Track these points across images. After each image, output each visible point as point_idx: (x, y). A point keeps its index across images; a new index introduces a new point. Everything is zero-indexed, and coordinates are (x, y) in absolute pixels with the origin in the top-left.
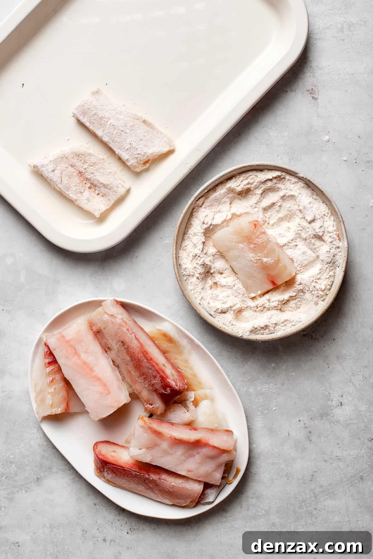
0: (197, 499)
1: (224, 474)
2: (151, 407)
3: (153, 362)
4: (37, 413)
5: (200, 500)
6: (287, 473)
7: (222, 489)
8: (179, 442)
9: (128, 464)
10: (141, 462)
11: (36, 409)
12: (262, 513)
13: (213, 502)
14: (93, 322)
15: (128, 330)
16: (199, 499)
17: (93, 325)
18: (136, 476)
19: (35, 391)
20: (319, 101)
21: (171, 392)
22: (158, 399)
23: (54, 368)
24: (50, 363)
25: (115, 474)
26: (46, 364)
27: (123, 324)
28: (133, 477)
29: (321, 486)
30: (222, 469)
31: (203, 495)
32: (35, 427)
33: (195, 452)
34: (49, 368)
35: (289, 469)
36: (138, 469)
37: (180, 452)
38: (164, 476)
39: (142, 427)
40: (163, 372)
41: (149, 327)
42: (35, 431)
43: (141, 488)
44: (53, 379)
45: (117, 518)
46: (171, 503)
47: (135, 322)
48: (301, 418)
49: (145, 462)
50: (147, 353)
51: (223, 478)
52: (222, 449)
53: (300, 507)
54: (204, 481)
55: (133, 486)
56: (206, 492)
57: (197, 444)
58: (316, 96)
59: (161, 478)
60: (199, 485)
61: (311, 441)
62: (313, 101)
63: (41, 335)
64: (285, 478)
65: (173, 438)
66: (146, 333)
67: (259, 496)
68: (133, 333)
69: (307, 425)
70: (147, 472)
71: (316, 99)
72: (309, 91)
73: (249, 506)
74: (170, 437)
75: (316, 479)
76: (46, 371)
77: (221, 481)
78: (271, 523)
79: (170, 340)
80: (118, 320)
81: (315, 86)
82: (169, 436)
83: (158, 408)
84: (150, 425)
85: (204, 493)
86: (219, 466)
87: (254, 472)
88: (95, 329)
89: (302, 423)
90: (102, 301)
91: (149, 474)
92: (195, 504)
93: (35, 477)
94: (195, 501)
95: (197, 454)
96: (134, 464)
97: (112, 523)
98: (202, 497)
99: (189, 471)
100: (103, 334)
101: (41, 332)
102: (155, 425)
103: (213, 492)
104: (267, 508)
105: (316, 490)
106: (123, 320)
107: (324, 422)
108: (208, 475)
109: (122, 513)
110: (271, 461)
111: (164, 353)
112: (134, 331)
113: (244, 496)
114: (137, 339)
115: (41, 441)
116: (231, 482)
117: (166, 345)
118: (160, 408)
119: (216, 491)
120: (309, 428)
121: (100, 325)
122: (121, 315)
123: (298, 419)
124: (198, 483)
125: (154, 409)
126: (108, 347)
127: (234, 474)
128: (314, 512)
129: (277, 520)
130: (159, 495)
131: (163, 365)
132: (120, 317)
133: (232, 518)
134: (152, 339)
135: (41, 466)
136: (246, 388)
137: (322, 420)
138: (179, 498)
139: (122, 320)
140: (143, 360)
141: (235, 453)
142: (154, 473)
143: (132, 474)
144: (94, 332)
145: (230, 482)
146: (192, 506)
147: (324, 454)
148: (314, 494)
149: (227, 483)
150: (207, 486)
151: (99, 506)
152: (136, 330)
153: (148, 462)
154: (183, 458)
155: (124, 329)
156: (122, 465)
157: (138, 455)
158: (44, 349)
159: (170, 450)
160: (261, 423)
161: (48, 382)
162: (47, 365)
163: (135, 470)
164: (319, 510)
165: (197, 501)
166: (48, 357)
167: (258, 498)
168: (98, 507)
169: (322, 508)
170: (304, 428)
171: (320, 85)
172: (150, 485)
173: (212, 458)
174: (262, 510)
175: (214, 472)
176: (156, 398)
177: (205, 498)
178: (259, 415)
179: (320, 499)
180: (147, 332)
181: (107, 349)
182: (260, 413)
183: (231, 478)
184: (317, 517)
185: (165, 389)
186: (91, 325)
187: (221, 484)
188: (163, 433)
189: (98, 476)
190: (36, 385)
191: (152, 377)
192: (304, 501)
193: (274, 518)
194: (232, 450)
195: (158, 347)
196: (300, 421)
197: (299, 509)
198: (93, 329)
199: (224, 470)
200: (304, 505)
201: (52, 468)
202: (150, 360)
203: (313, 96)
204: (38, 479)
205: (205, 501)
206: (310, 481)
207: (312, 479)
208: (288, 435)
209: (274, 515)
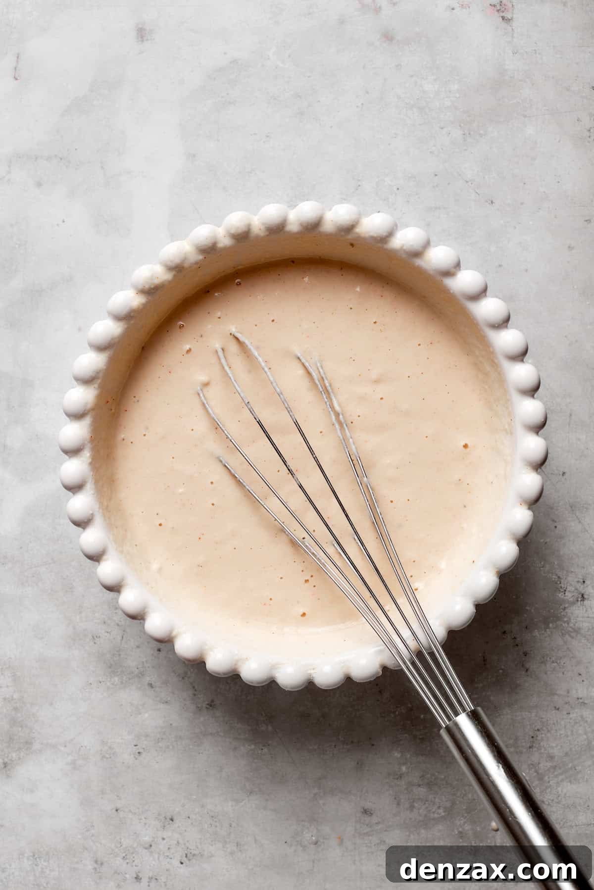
20: (515, 24)
29: (551, 757)
45: (160, 834)
48: (507, 627)
58: (508, 15)
61: (527, 670)
62: (504, 25)
67: (431, 781)
69: (518, 641)
71: (509, 20)
72: (494, 5)
75: (540, 744)
78: (457, 832)
89: (509, 637)
97: (151, 846)
104: (448, 804)
105: (541, 765)
107: (552, 632)
120: (522, 645)
123: (500, 629)
129: (467, 827)
133: (380, 825)
135: (11, 740)
137: (548, 630)
147: (553, 694)
148: (538, 773)
151: (125, 812)
167: (429, 784)
168: (122, 814)
169: (553, 800)
170: (514, 646)
174: (439, 807)
179: (549, 782)
193: (462, 822)
203: (504, 14)
206: (530, 747)
207: (534, 745)
208: (484, 661)
209: (463, 816)
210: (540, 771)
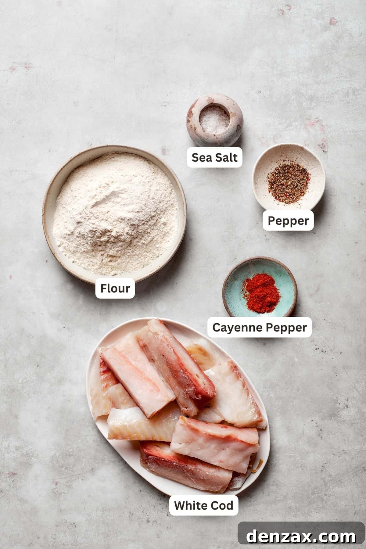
0: (227, 486)
1: (249, 464)
2: (186, 410)
3: (187, 373)
4: (93, 414)
5: (229, 487)
6: (302, 464)
7: (248, 477)
8: (212, 438)
9: (169, 457)
10: (181, 455)
11: (92, 409)
12: (281, 498)
13: (240, 488)
14: (140, 338)
15: (168, 345)
16: (228, 485)
17: (140, 341)
18: (176, 467)
19: (91, 396)
20: (328, 154)
21: (202, 398)
22: (191, 403)
23: (108, 376)
24: (104, 372)
25: (158, 465)
26: (101, 372)
27: (165, 340)
28: (174, 467)
29: (331, 476)
30: (248, 460)
31: (232, 482)
32: (90, 425)
33: (225, 445)
34: (104, 376)
35: (303, 461)
36: (177, 461)
37: (213, 446)
38: (200, 467)
39: (182, 425)
40: (196, 381)
41: (186, 342)
42: (90, 429)
43: (180, 477)
44: (106, 385)
45: (159, 502)
46: (205, 489)
47: (175, 338)
48: (313, 418)
49: (184, 454)
50: (183, 365)
51: (249, 468)
52: (249, 443)
53: (313, 493)
54: (233, 470)
55: (173, 475)
56: (234, 480)
57: (228, 439)
58: (326, 150)
59: (197, 468)
60: (228, 473)
61: (321, 437)
62: (324, 154)
63: (97, 348)
64: (300, 469)
65: (208, 434)
66: (183, 347)
67: (278, 484)
68: (172, 348)
69: (318, 424)
70: (185, 463)
71: (326, 152)
72: (320, 145)
73: (270, 492)
74: (206, 434)
75: (326, 469)
76: (101, 378)
77: (248, 471)
78: (288, 507)
79: (204, 353)
80: (160, 337)
81: (325, 141)
82: (204, 432)
83: (191, 411)
84: (189, 424)
85: (232, 481)
86: (245, 458)
87: (275, 463)
88: (141, 343)
89: (314, 423)
90: (148, 320)
91: (187, 464)
92: (225, 490)
93: (90, 467)
94: (225, 488)
95: (228, 447)
96: (174, 457)
97: (154, 507)
98: (231, 484)
99: (220, 462)
100: (148, 348)
101: (97, 346)
102: (193, 424)
103: (240, 480)
104: (285, 494)
105: (326, 479)
106: (165, 337)
107: (333, 421)
108: (237, 465)
109: (163, 498)
110: (288, 455)
111: (198, 364)
112: (173, 346)
113: (266, 483)
114: (175, 353)
115: (96, 437)
116: (256, 471)
117: (200, 358)
118: (193, 411)
119: (243, 479)
120: (320, 426)
121: (145, 341)
122: (162, 331)
123: (311, 419)
124: (228, 472)
125: (188, 411)
126: (152, 359)
127: (258, 465)
128: (325, 498)
129: (293, 504)
130: (195, 482)
131: (197, 375)
132: (161, 334)
133: (255, 502)
134: (189, 353)
135: (95, 458)
136: (268, 392)
137: (331, 420)
138: (212, 485)
139: (163, 337)
140: (179, 371)
141: (259, 446)
142: (192, 464)
143: (173, 465)
144: (141, 346)
145: (254, 472)
146: (223, 492)
147: (333, 448)
148: (324, 482)
149: (252, 473)
150: (236, 474)
151: (144, 492)
152: (175, 345)
153: (187, 455)
154: (216, 451)
155: (165, 345)
156: (164, 457)
157: (178, 449)
158: (100, 360)
159: (205, 444)
160: (280, 423)
161: (103, 387)
162: (102, 374)
163: (175, 461)
164: (329, 496)
165: (227, 487)
166: (103, 366)
167: (277, 485)
168: (142, 493)
169: (331, 494)
170: (316, 426)
171: (329, 140)
172: (188, 474)
173: (241, 450)
174: (281, 495)
175: (242, 463)
176: (190, 403)
177: (233, 485)
178: (278, 416)
179: (329, 486)
180: (185, 347)
181: (151, 360)
182: (279, 414)
183: (255, 468)
184: (327, 502)
185: (197, 396)
186: (138, 340)
187: (247, 472)
188: (200, 430)
189: (144, 467)
190: (92, 390)
191: (186, 385)
192: (316, 488)
193: (291, 502)
194: (257, 444)
195: (193, 359)
196: (312, 420)
197: (312, 495)
198: (140, 344)
199: (250, 461)
200: (316, 491)
201: (104, 460)
202: (185, 371)
203: (324, 149)
204: (92, 469)
205: (234, 488)
206: (321, 471)
207: (323, 470)
208: (303, 432)
209: (291, 500)
210: (326, 481)
